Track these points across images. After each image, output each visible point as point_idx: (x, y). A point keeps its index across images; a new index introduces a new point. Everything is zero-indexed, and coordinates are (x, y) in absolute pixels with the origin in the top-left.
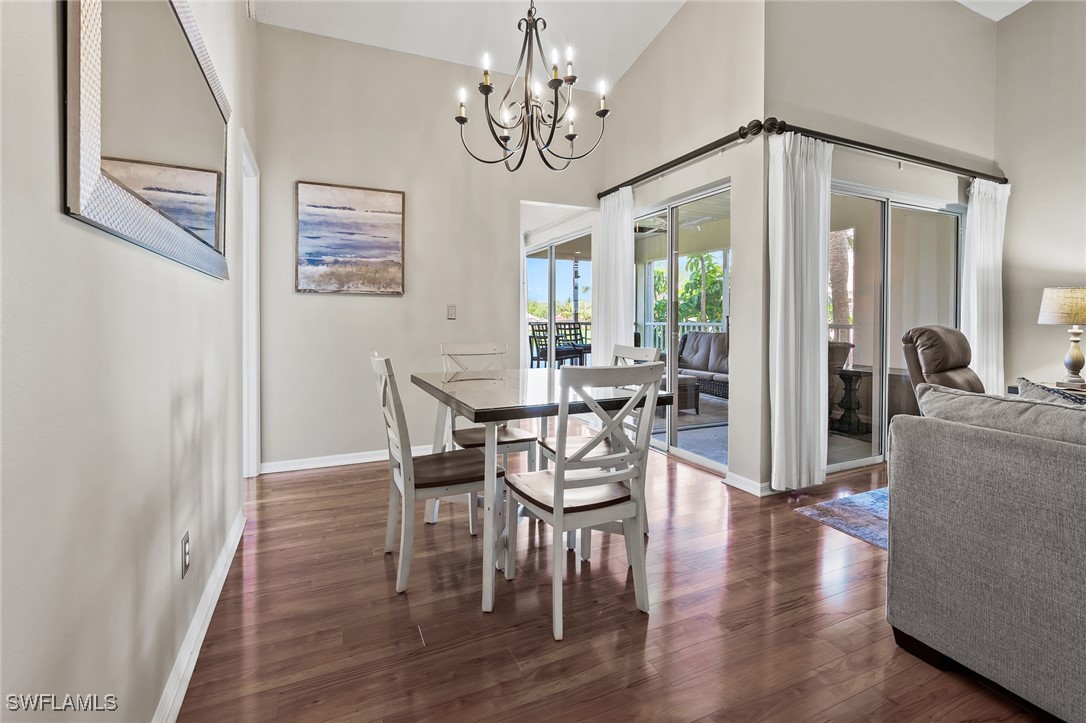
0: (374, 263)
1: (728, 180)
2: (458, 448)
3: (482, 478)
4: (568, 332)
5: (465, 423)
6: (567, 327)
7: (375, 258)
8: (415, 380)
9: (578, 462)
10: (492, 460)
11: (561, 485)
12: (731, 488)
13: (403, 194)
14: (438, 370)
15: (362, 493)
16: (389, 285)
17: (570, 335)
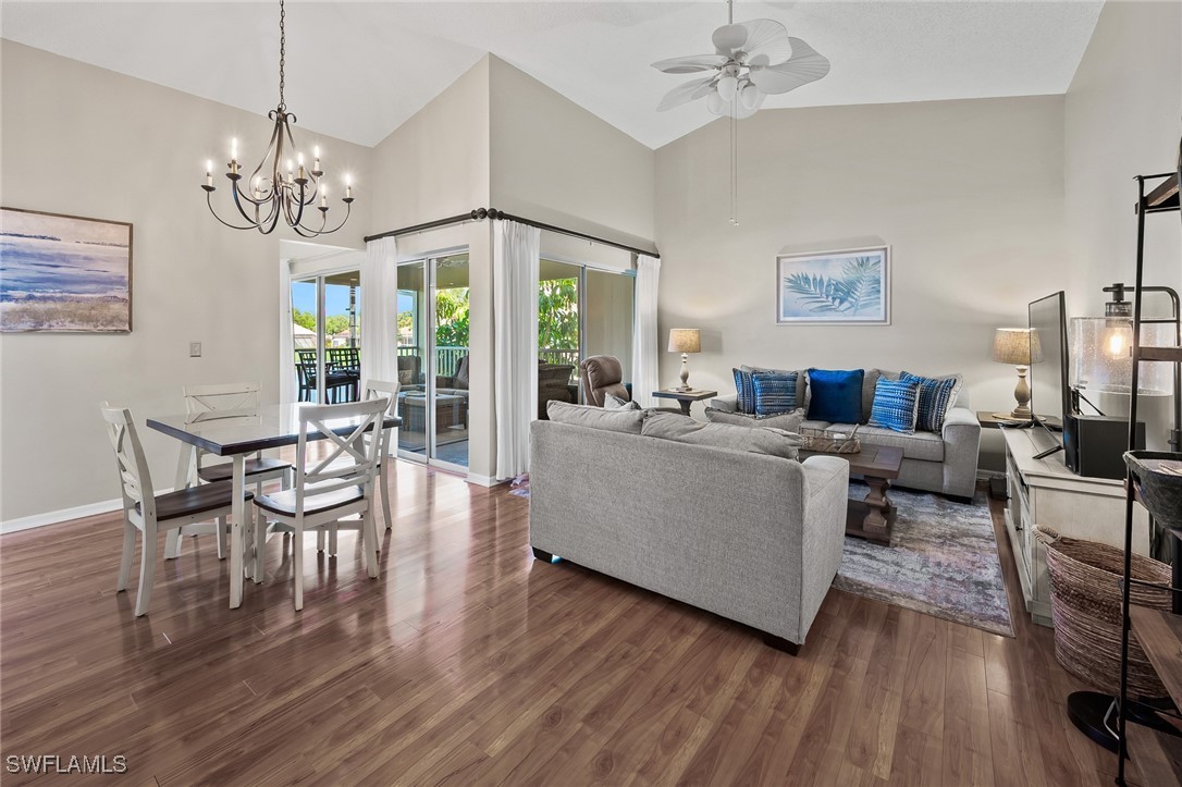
0: (88, 299)
1: (467, 246)
2: (204, 482)
3: (230, 503)
4: (343, 358)
5: (212, 460)
6: (343, 352)
7: (91, 294)
8: (151, 424)
9: (316, 476)
10: (240, 487)
11: (301, 495)
12: (470, 484)
13: (131, 226)
14: (180, 412)
15: (77, 548)
16: (111, 322)
17: (347, 361)
